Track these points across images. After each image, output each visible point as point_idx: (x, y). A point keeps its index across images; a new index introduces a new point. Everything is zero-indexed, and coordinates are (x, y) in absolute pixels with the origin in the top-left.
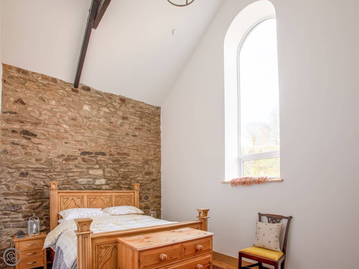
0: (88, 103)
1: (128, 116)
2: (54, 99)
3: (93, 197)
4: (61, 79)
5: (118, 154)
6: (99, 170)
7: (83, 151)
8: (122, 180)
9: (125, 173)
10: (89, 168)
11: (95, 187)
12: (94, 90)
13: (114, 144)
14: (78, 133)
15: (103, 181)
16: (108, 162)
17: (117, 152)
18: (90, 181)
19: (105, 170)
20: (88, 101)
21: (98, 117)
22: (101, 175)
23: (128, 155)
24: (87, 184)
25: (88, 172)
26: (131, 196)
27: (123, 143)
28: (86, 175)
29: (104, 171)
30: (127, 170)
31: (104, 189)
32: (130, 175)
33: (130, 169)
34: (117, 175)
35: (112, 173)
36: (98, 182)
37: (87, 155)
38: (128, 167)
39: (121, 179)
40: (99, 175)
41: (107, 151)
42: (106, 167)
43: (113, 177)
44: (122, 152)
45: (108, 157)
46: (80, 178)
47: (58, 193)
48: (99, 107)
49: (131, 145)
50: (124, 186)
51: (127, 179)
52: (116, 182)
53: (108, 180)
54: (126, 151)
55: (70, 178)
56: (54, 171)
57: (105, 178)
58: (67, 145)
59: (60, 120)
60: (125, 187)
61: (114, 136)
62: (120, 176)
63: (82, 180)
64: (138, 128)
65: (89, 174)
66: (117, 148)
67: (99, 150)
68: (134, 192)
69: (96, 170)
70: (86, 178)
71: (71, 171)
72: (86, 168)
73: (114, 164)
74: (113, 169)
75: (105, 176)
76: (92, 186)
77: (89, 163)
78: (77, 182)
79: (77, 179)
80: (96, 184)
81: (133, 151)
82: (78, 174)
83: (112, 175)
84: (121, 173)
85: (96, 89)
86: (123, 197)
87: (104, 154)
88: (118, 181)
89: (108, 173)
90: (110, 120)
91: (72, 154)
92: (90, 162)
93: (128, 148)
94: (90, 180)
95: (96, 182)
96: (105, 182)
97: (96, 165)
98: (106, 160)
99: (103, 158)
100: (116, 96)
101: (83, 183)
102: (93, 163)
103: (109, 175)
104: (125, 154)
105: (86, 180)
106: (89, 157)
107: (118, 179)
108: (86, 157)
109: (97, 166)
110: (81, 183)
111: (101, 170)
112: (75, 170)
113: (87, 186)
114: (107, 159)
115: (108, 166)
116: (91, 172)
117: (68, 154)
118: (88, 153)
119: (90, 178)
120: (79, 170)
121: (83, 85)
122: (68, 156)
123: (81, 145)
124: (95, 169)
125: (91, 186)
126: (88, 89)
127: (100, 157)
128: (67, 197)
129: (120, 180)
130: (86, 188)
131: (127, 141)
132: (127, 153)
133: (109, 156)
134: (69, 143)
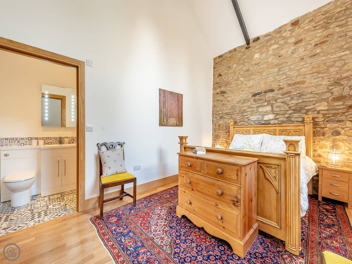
1: (303, 37)
4: (239, 46)
5: (289, 85)
6: (268, 106)
7: (254, 93)
8: (294, 113)
9: (299, 104)
10: (259, 107)
11: (264, 122)
12: (262, 36)
13: (284, 77)
14: (250, 80)
15: (271, 116)
16: (277, 97)
17: (288, 84)
19: (274, 106)
20: (258, 50)
21: (267, 58)
22: (269, 111)
23: (303, 82)
24: (256, 120)
25: (258, 110)
27: (295, 71)
28: (256, 113)
29: (272, 107)
30: (301, 101)
31: (273, 123)
32: (305, 106)
33: (306, 98)
34: (288, 109)
35: (281, 107)
36: (266, 118)
37: (258, 95)
38: (302, 97)
41: (275, 86)
42: (274, 102)
43: (282, 111)
44: (294, 82)
45: (277, 93)
46: (252, 116)
47: (234, 128)
48: (267, 49)
49: (307, 69)
50: (296, 120)
51: (301, 111)
52: (286, 116)
53: (277, 114)
54: (299, 79)
55: (245, 117)
56: (235, 113)
57: (273, 114)
58: (243, 92)
59: (239, 76)
61: (284, 69)
62: (291, 109)
63: (253, 117)
64: (319, 44)
65: (259, 112)
66: (288, 80)
67: (268, 88)
68: (305, 126)
69: (264, 107)
70: (256, 115)
71: (245, 111)
72: (257, 107)
73: (283, 98)
74: (282, 102)
75: (274, 111)
77: (259, 102)
78: (249, 120)
79: (249, 117)
80: (264, 119)
81: (310, 75)
82: (249, 113)
83: (282, 109)
84: (292, 105)
86: (290, 131)
87: (272, 91)
88: (289, 114)
89: (277, 108)
90: (280, 54)
91: (246, 99)
93: (303, 75)
94: (259, 116)
96: (273, 117)
97: (265, 102)
98: (274, 95)
99: (271, 94)
100: (286, 25)
101: (254, 120)
102: (262, 101)
104: (298, 83)
105: (256, 117)
106: (259, 97)
107: (288, 112)
108: (257, 97)
109: (266, 104)
110: (252, 120)
112: (248, 110)
113: (257, 122)
115: (277, 101)
116: (260, 109)
117: (244, 99)
120: (251, 110)
123: (253, 89)
125: (260, 121)
126: (258, 39)
128: (239, 131)
129: (291, 113)
130: (255, 124)
131: (301, 67)
132: (300, 81)
133: (277, 91)
134: (245, 90)
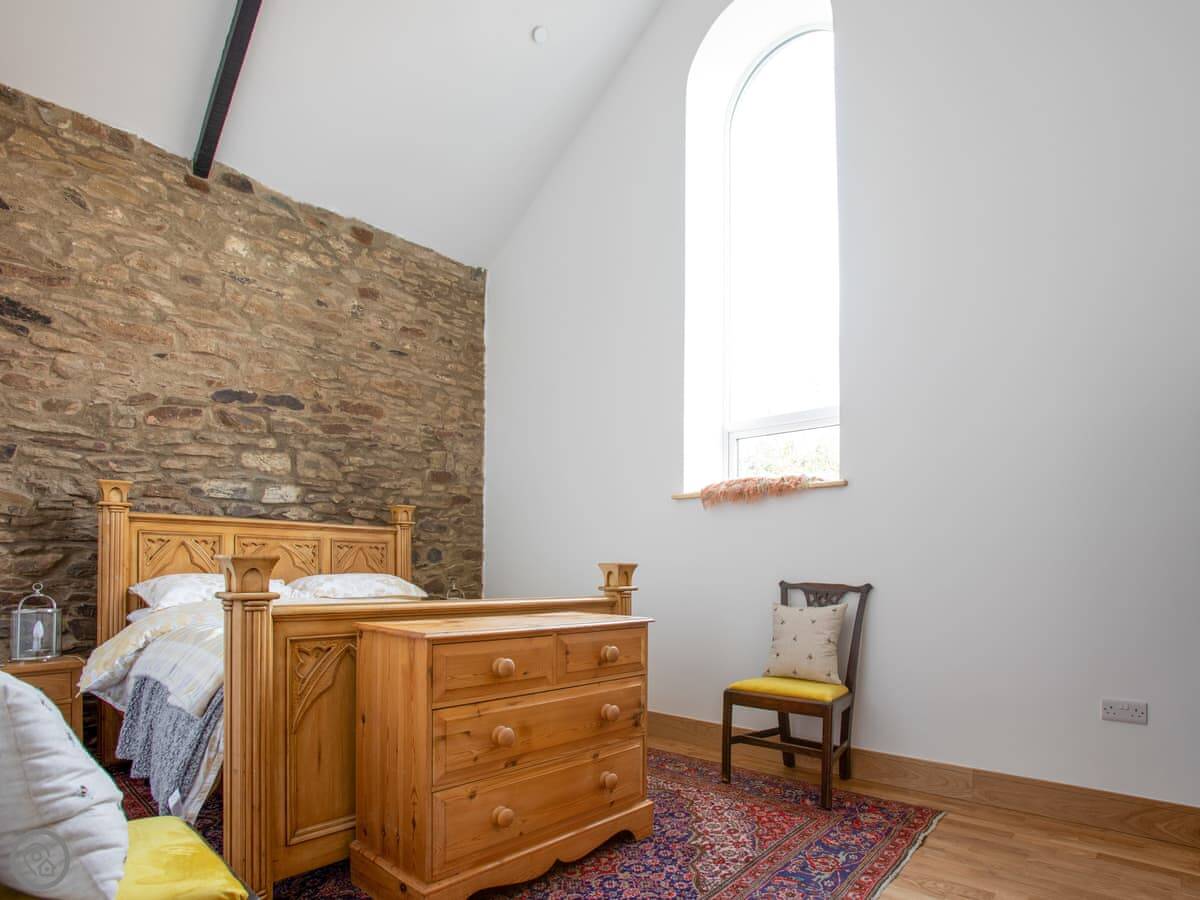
0: (241, 230)
1: (379, 288)
2: (119, 203)
3: (255, 541)
4: (147, 139)
5: (344, 406)
6: (278, 455)
7: (220, 389)
8: (355, 493)
9: (366, 470)
10: (244, 447)
11: (263, 511)
12: (262, 189)
13: (332, 375)
14: (205, 326)
15: (291, 493)
16: (310, 431)
17: (341, 402)
18: (245, 489)
19: (299, 457)
20: (244, 227)
21: (278, 280)
22: (283, 473)
23: (378, 414)
24: (233, 499)
25: (238, 458)
26: (384, 545)
27: (360, 373)
28: (230, 468)
29: (294, 462)
30: (371, 462)
31: (294, 518)
32: (382, 480)
33: (383, 459)
34: (339, 476)
35: (322, 467)
36: (272, 495)
37: (236, 402)
38: (375, 452)
39: (350, 489)
40: (278, 473)
41: (306, 396)
42: (300, 446)
43: (324, 480)
44: (356, 402)
45: (309, 416)
46: (211, 478)
47: (132, 519)
48: (282, 250)
49: (387, 381)
50: (360, 513)
51: (372, 490)
52: (335, 498)
53: (308, 489)
54: (369, 399)
55: (173, 475)
56: (115, 448)
57: (297, 484)
58: (164, 363)
59: (142, 278)
60: (362, 516)
61: (331, 350)
62: (350, 479)
63: (214, 484)
64: (411, 329)
65: (243, 468)
66: (339, 389)
67: (279, 388)
68: (395, 533)
69: (265, 456)
70: (232, 479)
71: (176, 451)
72: (232, 447)
73: (328, 441)
74: (324, 454)
75: (298, 477)
76: (250, 508)
77: (244, 431)
78: (198, 492)
79: (196, 480)
80: (264, 501)
81: (392, 401)
82: (201, 463)
83: (322, 475)
84: (352, 469)
85: (271, 187)
86: (360, 545)
87: (294, 404)
88: (343, 494)
89: (308, 467)
90: (320, 294)
91: (183, 397)
92: (246, 428)
93: (377, 391)
94: (244, 485)
95: (265, 496)
96: (298, 497)
97: (268, 437)
98: (302, 423)
99: (291, 415)
100: (339, 219)
101: (221, 495)
102: (257, 430)
103: (311, 473)
104: (367, 409)
105: (230, 485)
106: (242, 409)
107: (341, 489)
108: (234, 408)
109: (271, 443)
110: (212, 495)
111: (282, 454)
112: (193, 449)
113: (234, 504)
114: (303, 419)
115: (309, 445)
116: (250, 459)
117: (169, 395)
118: (240, 396)
119: (244, 479)
120: (206, 451)
121: (228, 168)
122: (169, 401)
123: (216, 369)
124: (265, 450)
125: (248, 505)
126: (244, 185)
127: (280, 414)
128: (164, 537)
129: (349, 493)
130: (228, 511)
131: (373, 368)
132: (372, 407)
133: (310, 411)
134: (173, 357)
